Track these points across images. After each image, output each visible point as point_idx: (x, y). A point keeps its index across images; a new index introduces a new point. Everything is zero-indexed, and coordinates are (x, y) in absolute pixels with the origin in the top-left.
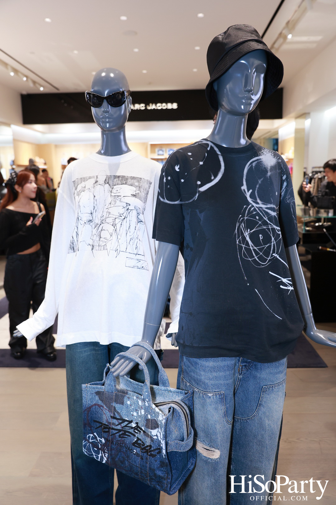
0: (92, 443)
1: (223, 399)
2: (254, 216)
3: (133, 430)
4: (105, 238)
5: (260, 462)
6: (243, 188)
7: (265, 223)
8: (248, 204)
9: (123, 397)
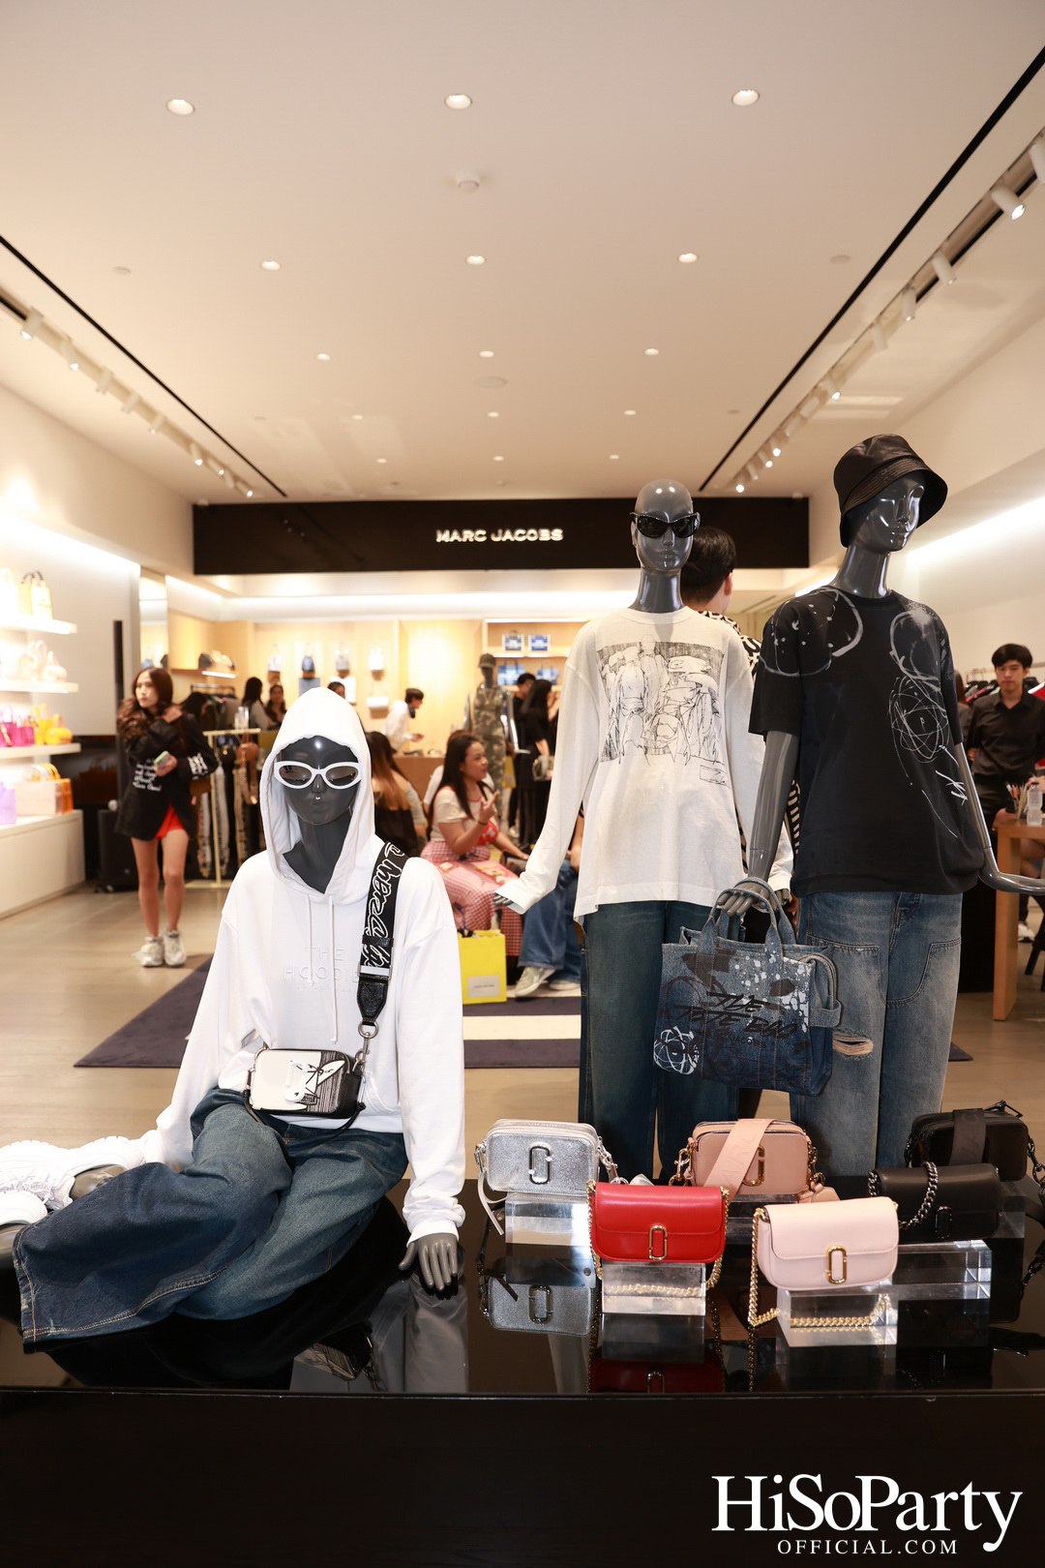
0: (668, 1044)
1: (876, 958)
2: (911, 692)
3: (744, 1009)
4: (664, 736)
5: (926, 1074)
6: (891, 653)
7: (927, 702)
8: (902, 675)
9: (727, 960)
